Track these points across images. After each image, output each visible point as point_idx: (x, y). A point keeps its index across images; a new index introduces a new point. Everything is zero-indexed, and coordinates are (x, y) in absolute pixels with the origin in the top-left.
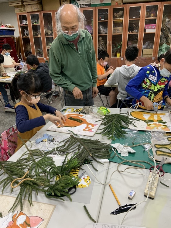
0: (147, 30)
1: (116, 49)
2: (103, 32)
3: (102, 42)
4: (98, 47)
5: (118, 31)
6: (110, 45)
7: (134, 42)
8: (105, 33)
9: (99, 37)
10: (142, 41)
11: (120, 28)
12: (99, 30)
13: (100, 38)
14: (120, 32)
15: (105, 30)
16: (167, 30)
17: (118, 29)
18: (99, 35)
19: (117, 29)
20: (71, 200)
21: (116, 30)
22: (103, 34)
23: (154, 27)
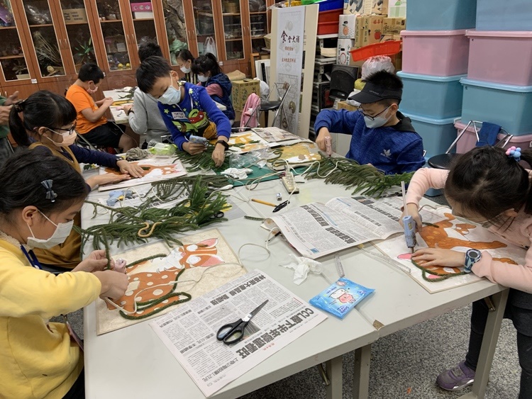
0: (136, 14)
1: (81, 54)
2: (41, 20)
3: (43, 42)
4: (38, 54)
5: (75, 16)
6: (64, 47)
7: (118, 38)
8: (46, 20)
9: (33, 30)
10: (134, 36)
11: (78, 11)
12: (29, 15)
13: (37, 34)
14: (82, 19)
15: (45, 16)
16: (173, 13)
17: (74, 13)
18: (31, 26)
19: (72, 13)
20: (226, 220)
21: (71, 15)
22: (40, 24)
23: (149, 8)
